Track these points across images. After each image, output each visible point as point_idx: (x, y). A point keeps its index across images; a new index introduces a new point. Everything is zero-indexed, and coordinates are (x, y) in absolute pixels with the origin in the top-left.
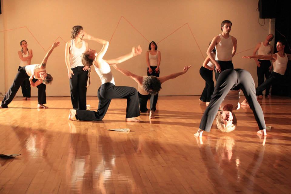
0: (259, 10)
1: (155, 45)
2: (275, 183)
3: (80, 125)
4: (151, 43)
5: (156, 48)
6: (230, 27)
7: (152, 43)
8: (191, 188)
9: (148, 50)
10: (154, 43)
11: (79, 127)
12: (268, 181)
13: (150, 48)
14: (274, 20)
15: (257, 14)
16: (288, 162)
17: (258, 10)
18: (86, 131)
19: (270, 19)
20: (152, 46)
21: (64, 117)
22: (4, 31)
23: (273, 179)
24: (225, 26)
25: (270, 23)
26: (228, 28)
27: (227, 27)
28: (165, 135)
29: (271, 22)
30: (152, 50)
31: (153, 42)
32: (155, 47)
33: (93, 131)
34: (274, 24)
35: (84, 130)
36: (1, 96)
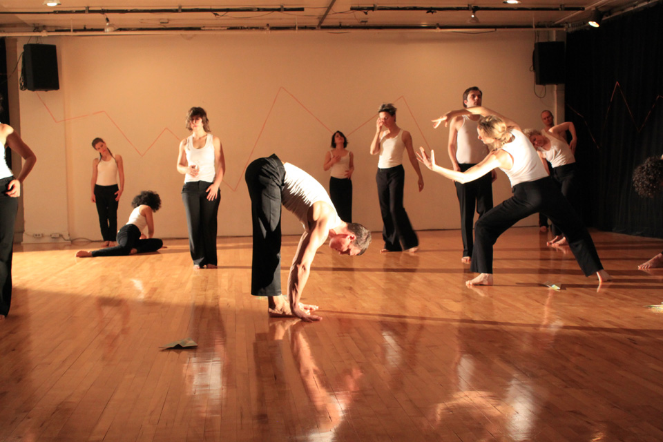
0: (534, 69)
1: (343, 138)
2: (566, 387)
3: (205, 290)
4: (335, 134)
5: (345, 144)
6: (480, 96)
7: (337, 134)
8: (411, 401)
9: (332, 149)
10: (341, 134)
11: (204, 293)
12: (554, 384)
13: (334, 145)
14: (562, 86)
15: (531, 76)
16: (592, 347)
17: (532, 69)
18: (217, 301)
19: (555, 86)
20: (337, 140)
21: (176, 276)
22: (65, 120)
23: (563, 380)
24: (469, 96)
25: (555, 93)
26: (476, 98)
27: (473, 96)
28: (364, 305)
29: (557, 90)
30: (338, 147)
31: (338, 132)
32: (343, 141)
33: (229, 300)
34: (563, 95)
35: (212, 300)
36: (61, 240)
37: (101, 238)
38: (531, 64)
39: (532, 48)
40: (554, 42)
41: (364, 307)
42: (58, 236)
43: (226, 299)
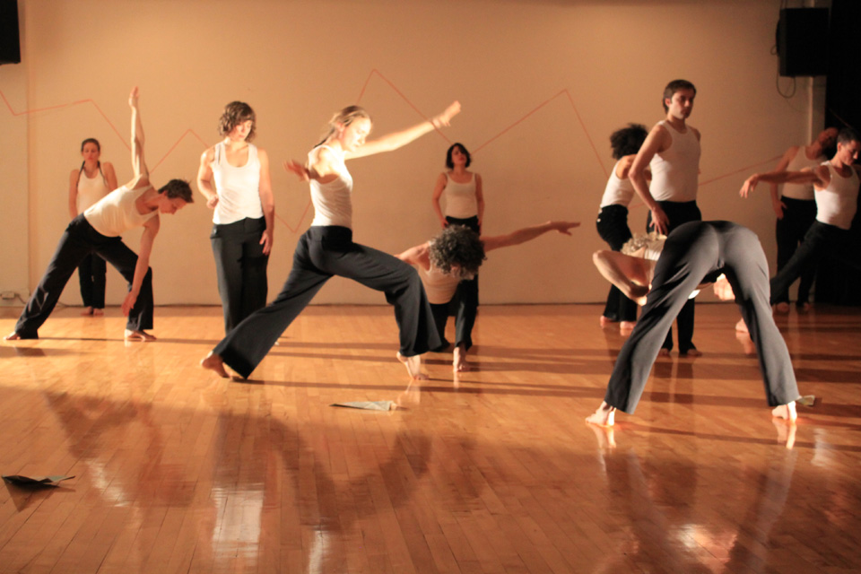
0: (778, 50)
1: (464, 154)
2: (825, 564)
4: (452, 148)
5: (468, 163)
6: (691, 100)
7: (455, 147)
10: (462, 148)
11: (247, 395)
12: (806, 558)
13: (450, 164)
14: (823, 79)
15: (773, 63)
17: (775, 50)
18: (267, 407)
19: (811, 80)
22: (28, 112)
23: (820, 554)
24: (676, 96)
25: (810, 89)
26: (686, 103)
27: (682, 100)
28: (501, 421)
29: (814, 86)
32: (465, 158)
33: (287, 408)
34: (824, 93)
35: (260, 406)
36: (17, 303)
37: (80, 301)
38: (774, 43)
39: (776, 18)
40: (811, 9)
41: (500, 425)
42: (12, 296)
43: (282, 405)
